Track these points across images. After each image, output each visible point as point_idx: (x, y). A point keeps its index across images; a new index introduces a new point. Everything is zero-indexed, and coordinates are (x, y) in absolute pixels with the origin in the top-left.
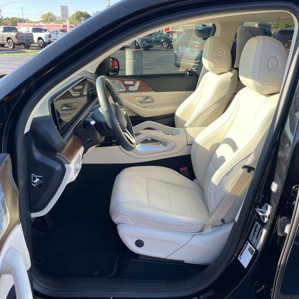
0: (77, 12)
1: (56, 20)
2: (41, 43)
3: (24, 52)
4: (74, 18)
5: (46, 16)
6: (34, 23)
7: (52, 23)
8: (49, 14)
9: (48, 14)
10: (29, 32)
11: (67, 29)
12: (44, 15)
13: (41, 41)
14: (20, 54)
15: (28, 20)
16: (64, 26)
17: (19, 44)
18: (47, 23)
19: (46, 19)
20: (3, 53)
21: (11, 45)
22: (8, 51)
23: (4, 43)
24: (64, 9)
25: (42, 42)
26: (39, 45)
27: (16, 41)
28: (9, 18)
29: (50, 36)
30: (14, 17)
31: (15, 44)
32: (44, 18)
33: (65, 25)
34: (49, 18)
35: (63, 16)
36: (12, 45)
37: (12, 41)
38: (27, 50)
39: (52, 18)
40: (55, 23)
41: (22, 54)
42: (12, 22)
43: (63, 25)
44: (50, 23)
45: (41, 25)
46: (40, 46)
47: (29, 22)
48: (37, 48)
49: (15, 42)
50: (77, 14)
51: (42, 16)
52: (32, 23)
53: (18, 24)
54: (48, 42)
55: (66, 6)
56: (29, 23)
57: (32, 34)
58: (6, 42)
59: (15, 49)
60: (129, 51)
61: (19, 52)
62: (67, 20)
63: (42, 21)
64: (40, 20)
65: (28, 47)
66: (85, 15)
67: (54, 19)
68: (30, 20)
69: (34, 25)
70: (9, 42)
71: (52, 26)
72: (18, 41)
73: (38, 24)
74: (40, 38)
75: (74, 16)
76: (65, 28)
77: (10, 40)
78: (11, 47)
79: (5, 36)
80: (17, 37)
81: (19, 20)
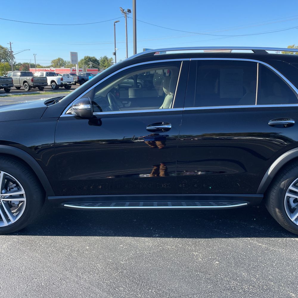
0: (85, 57)
1: (65, 65)
2: (54, 85)
3: (39, 93)
4: (83, 63)
5: (56, 61)
6: (45, 67)
7: (62, 68)
8: (59, 60)
9: (58, 60)
10: (43, 76)
11: (76, 73)
12: (55, 60)
13: (53, 83)
15: (39, 65)
16: (73, 70)
17: (34, 87)
18: (57, 67)
19: (56, 64)
20: (20, 95)
21: (27, 87)
22: (24, 93)
23: (20, 85)
24: (74, 55)
25: (55, 85)
26: (52, 87)
27: (31, 84)
28: (21, 63)
29: (62, 79)
30: (26, 62)
31: (30, 87)
32: (54, 63)
33: (74, 69)
34: (59, 63)
35: (72, 61)
36: (28, 88)
37: (28, 84)
38: (41, 92)
39: (62, 63)
40: (65, 68)
41: (37, 95)
42: (25, 67)
43: (72, 69)
44: (60, 68)
45: (52, 69)
46: (52, 88)
47: (40, 67)
48: (50, 90)
49: (31, 85)
50: (85, 59)
51: (53, 62)
52: (43, 68)
53: (30, 69)
54: (60, 84)
55: (76, 53)
56: (40, 68)
57: (46, 78)
58: (23, 85)
59: (30, 91)
60: (131, 89)
61: (34, 94)
62: (76, 65)
63: (52, 66)
64: (50, 65)
65: (41, 89)
66: (93, 60)
67: (64, 64)
68: (41, 65)
69: (45, 69)
70: (25, 85)
71: (62, 70)
73: (49, 69)
74: (53, 81)
75: (83, 60)
76: (75, 72)
77: (26, 84)
78: (27, 90)
79: (22, 80)
80: (32, 80)
81: (31, 65)
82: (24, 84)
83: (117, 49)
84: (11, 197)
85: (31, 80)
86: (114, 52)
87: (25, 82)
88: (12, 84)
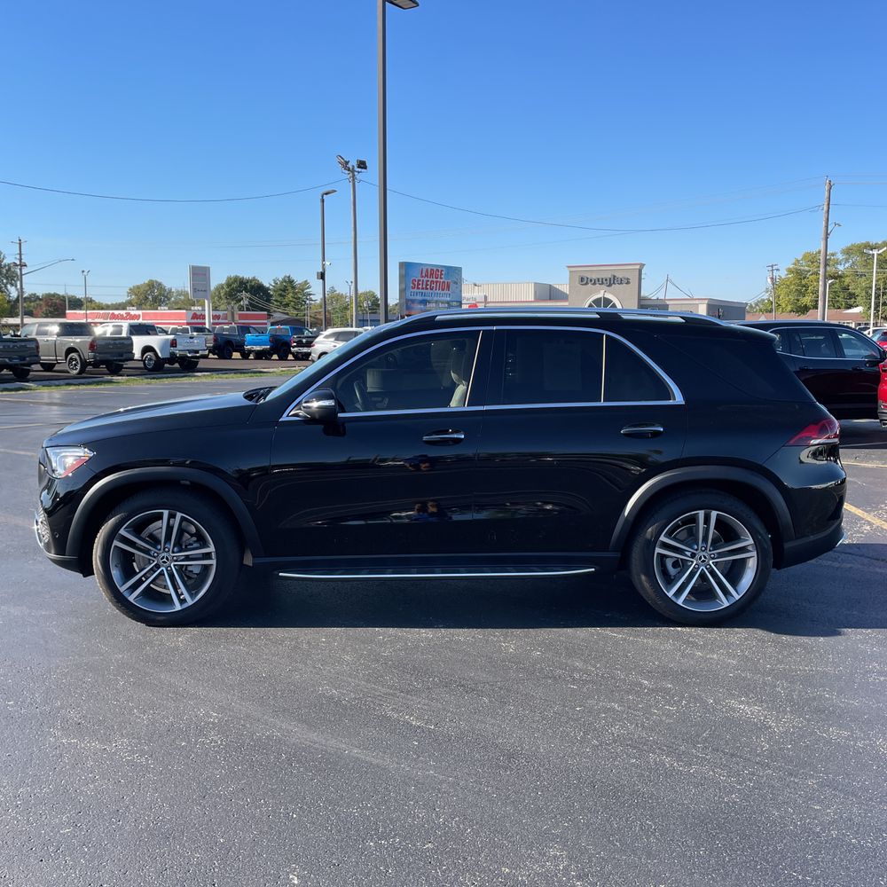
0: (229, 278)
1: (169, 299)
2: (150, 359)
3: (110, 382)
4: (222, 294)
5: (139, 290)
6: (108, 307)
7: (163, 310)
8: (152, 285)
9: (148, 285)
11: (205, 324)
12: (138, 287)
13: (149, 354)
14: (102, 387)
15: (91, 301)
16: (195, 316)
17: (96, 364)
18: (144, 306)
19: (141, 298)
21: (75, 365)
23: (57, 360)
24: (200, 275)
25: (154, 358)
26: (144, 364)
27: (88, 355)
28: (37, 294)
29: (173, 343)
30: (52, 292)
31: (84, 364)
32: (136, 295)
33: (198, 313)
34: (152, 295)
35: (195, 290)
36: (78, 367)
37: (79, 356)
38: (115, 378)
39: (160, 294)
40: (169, 309)
41: (108, 386)
42: (49, 306)
43: (191, 314)
44: (157, 309)
45: (133, 313)
46: (145, 367)
47: (93, 305)
48: (138, 372)
49: (86, 358)
50: (229, 285)
51: (132, 291)
52: (102, 309)
53: (67, 311)
54: (168, 356)
56: (94, 309)
58: (64, 358)
59: (85, 375)
62: (206, 301)
63: (130, 303)
64: (124, 299)
65: (115, 369)
66: (252, 287)
67: (166, 297)
68: (97, 299)
69: (113, 314)
70: (71, 359)
71: (163, 316)
72: (94, 357)
73: (123, 313)
74: (147, 349)
75: (223, 288)
76: (200, 321)
77: (74, 355)
78: (75, 372)
79: (62, 344)
80: (92, 346)
81: (70, 301)
82: (70, 356)
83: (327, 263)
84: (187, 558)
85: (88, 347)
86: (321, 270)
87: (71, 350)
88: (37, 356)
